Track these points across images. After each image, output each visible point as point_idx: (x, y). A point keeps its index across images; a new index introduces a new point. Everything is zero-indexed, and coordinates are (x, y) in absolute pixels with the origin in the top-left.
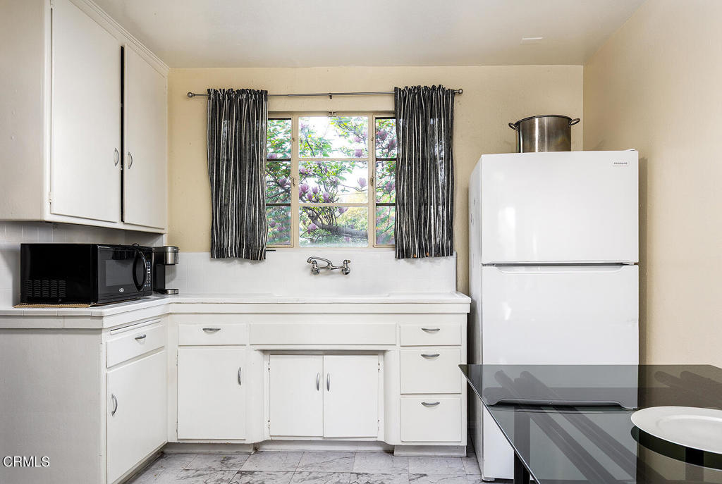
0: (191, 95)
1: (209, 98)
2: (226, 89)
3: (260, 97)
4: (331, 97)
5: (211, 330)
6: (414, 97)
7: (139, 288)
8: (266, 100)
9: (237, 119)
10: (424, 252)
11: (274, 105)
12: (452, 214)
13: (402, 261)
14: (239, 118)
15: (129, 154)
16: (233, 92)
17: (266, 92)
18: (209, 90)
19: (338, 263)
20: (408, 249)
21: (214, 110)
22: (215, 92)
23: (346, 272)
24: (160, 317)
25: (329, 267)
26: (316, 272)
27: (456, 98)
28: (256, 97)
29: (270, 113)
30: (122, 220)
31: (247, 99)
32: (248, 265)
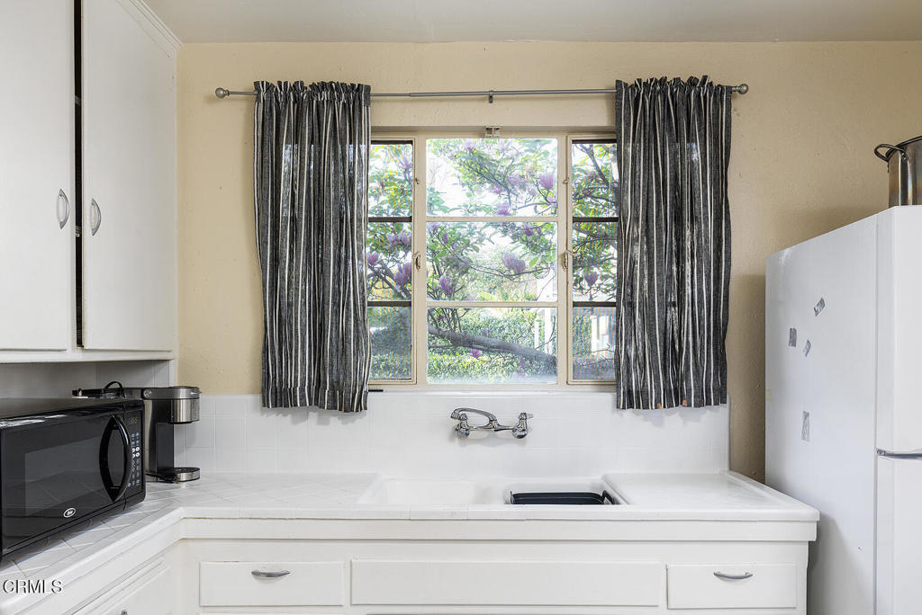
0: (223, 94)
1: (258, 99)
2: (291, 82)
3: (355, 97)
4: (491, 99)
5: (269, 575)
6: (653, 100)
7: (113, 493)
8: (368, 104)
9: (312, 142)
10: (675, 397)
11: (381, 114)
12: (726, 325)
13: (628, 413)
14: (316, 139)
15: (94, 203)
16: (303, 88)
17: (368, 88)
18: (256, 84)
19: (507, 418)
20: (643, 393)
22: (269, 87)
23: (520, 433)
25: (493, 426)
26: (462, 430)
27: (738, 104)
28: (348, 98)
29: (376, 130)
30: (80, 342)
31: (331, 102)
32: (336, 426)
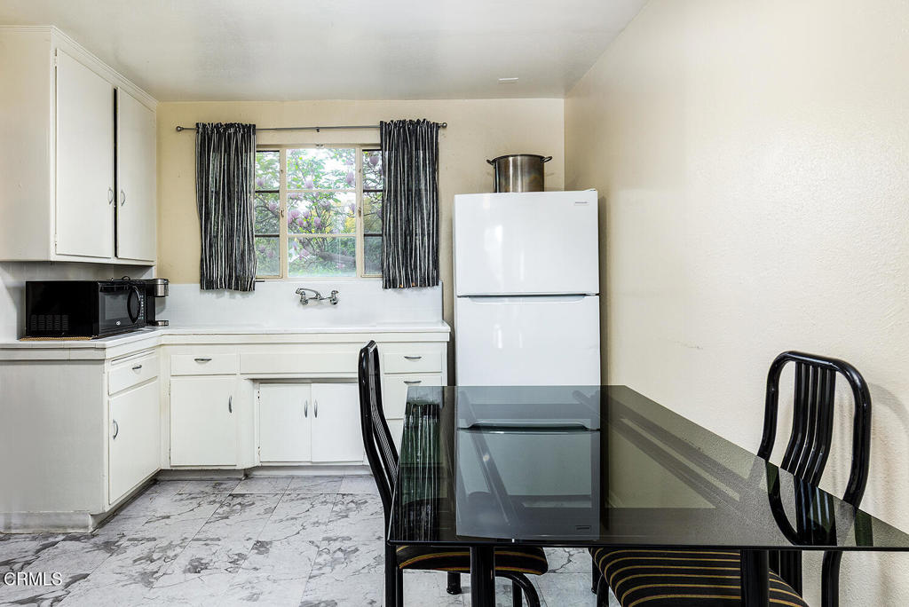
0: (179, 129)
1: (198, 132)
2: (215, 123)
3: (249, 130)
4: (318, 131)
5: (203, 360)
6: (399, 130)
7: (134, 320)
8: (254, 134)
9: (225, 151)
10: (409, 283)
11: (262, 138)
12: (437, 245)
13: (390, 291)
14: (228, 151)
15: (122, 192)
16: (222, 126)
17: (254, 126)
18: (197, 124)
19: (326, 294)
20: (395, 279)
21: (202, 145)
22: (204, 125)
23: (334, 301)
24: (153, 348)
25: (318, 297)
26: (304, 302)
27: (441, 131)
28: (244, 131)
29: (258, 146)
30: (116, 255)
31: (235, 133)
32: (238, 295)
